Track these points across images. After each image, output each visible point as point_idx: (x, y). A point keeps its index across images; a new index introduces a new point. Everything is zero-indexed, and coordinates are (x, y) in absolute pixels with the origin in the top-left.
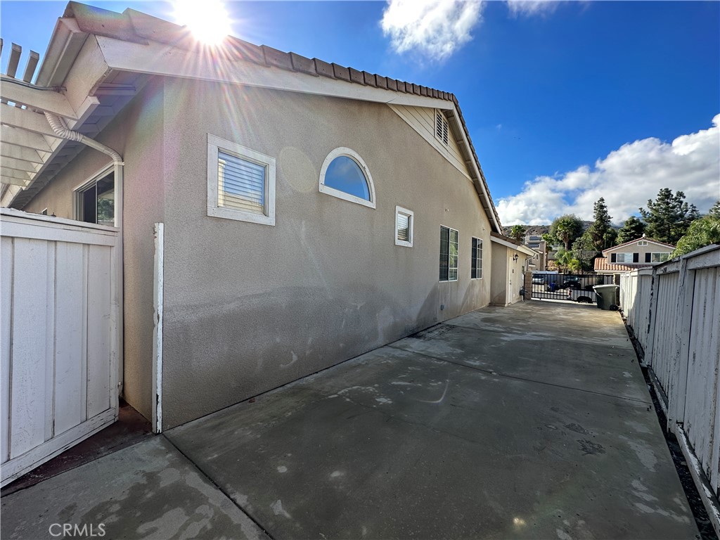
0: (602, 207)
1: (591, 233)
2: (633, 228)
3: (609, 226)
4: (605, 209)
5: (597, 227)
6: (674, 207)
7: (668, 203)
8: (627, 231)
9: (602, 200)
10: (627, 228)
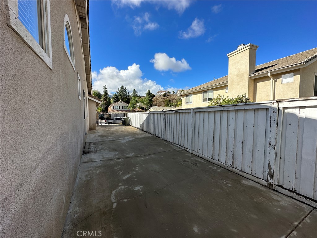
0: (106, 88)
1: (103, 98)
2: (116, 97)
3: (108, 96)
4: (107, 89)
5: (105, 96)
6: (124, 92)
7: (123, 91)
8: (114, 98)
9: (106, 86)
10: (114, 97)
